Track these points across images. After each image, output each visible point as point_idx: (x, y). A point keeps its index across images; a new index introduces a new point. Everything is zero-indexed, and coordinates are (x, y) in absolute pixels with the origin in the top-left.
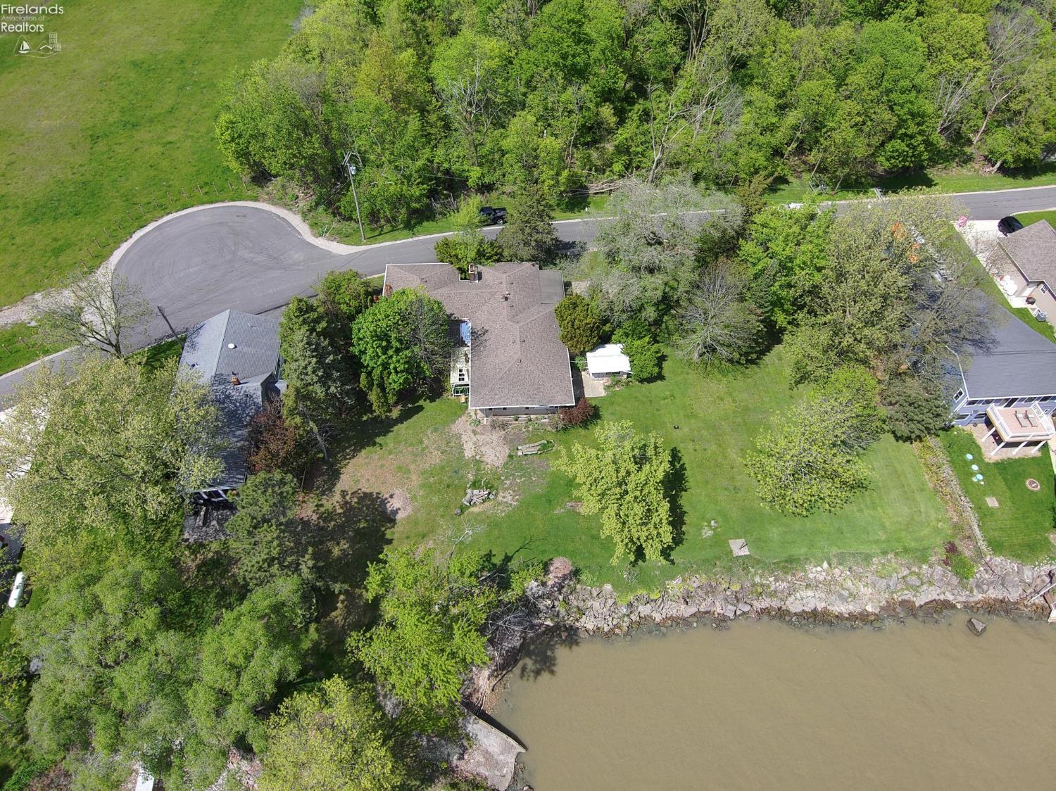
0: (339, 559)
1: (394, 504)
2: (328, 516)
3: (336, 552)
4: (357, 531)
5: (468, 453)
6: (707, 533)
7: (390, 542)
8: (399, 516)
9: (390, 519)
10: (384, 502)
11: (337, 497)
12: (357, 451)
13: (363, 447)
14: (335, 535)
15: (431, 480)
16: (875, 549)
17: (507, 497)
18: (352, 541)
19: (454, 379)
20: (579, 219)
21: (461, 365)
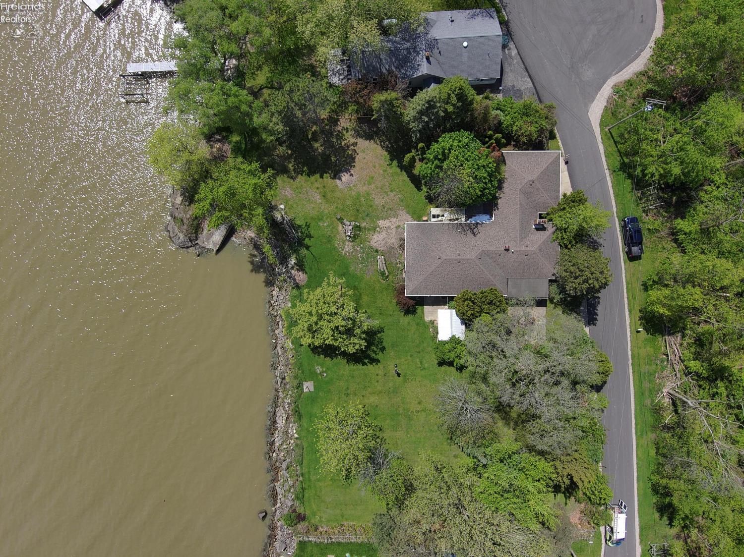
1: (345, 177)
2: (340, 137)
3: (316, 145)
4: (329, 156)
5: (381, 223)
6: (318, 370)
8: (338, 181)
9: (336, 176)
10: (347, 171)
11: (352, 140)
12: (387, 149)
13: (390, 153)
15: (363, 199)
16: (305, 470)
17: (348, 247)
19: (435, 211)
20: (629, 320)
21: (447, 216)
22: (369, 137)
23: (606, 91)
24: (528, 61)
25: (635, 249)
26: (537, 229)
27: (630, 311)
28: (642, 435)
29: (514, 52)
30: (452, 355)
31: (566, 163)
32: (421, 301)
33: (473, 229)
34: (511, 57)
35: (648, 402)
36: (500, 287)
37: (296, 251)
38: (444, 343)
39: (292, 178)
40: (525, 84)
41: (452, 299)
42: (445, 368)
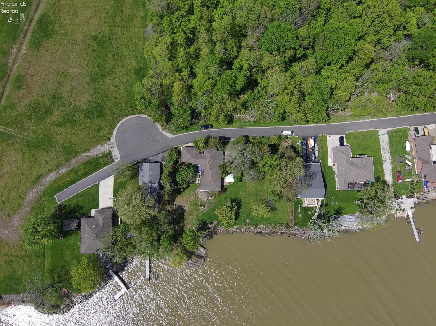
0: (176, 218)
1: (185, 208)
2: (173, 210)
3: (175, 217)
4: (179, 213)
5: (199, 198)
6: (243, 218)
7: (185, 216)
8: (186, 211)
9: (185, 211)
10: (183, 207)
11: (174, 206)
12: (177, 196)
13: (179, 195)
14: (175, 213)
15: (192, 203)
16: (273, 223)
17: (206, 208)
18: (178, 215)
19: (197, 182)
20: (230, 128)
21: (198, 178)
22: (174, 201)
23: (164, 132)
24: (154, 154)
25: (210, 126)
26: (203, 154)
27: (227, 128)
28: (262, 125)
29: (151, 158)
30: (238, 178)
31: (184, 144)
32: (223, 186)
33: (203, 172)
34: (152, 159)
35: (252, 123)
36: (219, 165)
37: (207, 224)
38: (235, 180)
39: (185, 225)
40: (161, 155)
41: (222, 178)
42: (243, 180)
